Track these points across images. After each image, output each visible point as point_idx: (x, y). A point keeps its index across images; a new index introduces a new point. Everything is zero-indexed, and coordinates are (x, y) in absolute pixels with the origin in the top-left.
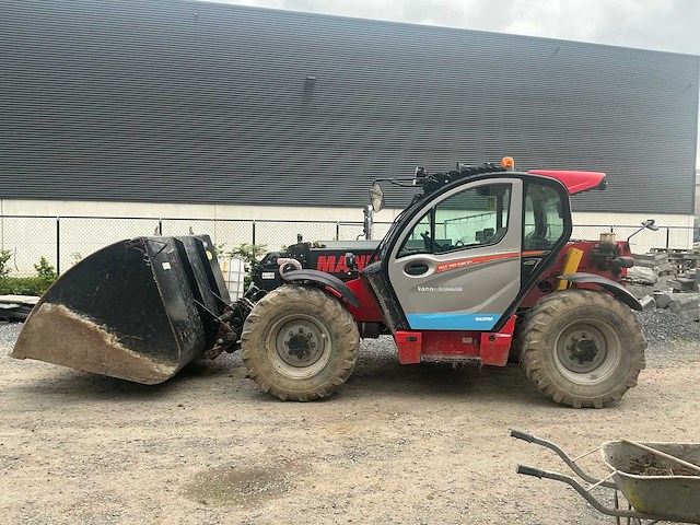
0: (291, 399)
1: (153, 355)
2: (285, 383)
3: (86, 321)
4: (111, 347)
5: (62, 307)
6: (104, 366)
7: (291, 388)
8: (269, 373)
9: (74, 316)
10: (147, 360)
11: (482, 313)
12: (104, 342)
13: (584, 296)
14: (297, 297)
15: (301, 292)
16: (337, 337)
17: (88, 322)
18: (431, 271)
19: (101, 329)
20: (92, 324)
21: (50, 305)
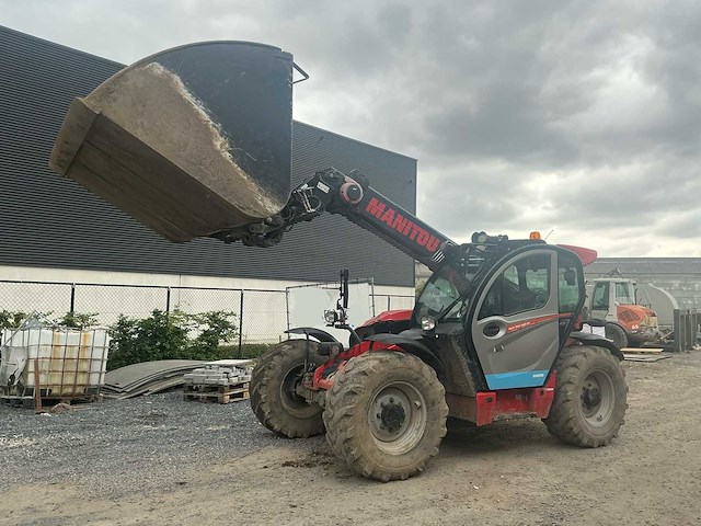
0: (394, 478)
1: (261, 184)
2: (387, 461)
3: (200, 109)
4: (218, 153)
5: (177, 78)
6: (201, 170)
7: (394, 465)
8: (372, 452)
9: (188, 96)
10: (253, 186)
11: (538, 369)
12: (211, 143)
13: (595, 351)
14: (398, 363)
15: (400, 357)
16: (433, 403)
17: (201, 111)
18: (501, 333)
19: (214, 128)
20: (206, 117)
21: (162, 68)
